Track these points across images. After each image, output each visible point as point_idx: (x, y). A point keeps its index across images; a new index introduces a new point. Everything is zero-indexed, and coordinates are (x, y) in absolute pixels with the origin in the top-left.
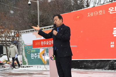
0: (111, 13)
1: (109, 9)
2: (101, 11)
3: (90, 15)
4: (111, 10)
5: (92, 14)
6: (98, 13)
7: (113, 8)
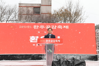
0: (35, 28)
1: (34, 26)
2: (29, 26)
3: (21, 27)
4: (35, 27)
5: (22, 27)
6: (27, 27)
7: (36, 26)
